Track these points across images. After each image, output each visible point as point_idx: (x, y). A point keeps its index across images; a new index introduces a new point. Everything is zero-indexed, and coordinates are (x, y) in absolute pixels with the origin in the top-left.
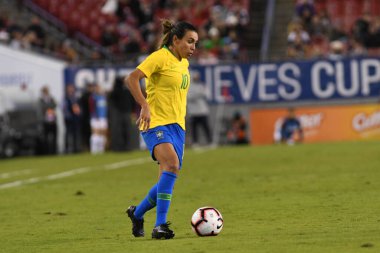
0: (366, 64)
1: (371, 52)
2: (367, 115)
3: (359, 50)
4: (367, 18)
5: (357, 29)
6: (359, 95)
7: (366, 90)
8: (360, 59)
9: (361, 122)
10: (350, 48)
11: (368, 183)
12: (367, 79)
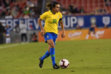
0: (72, 18)
1: (74, 14)
2: (73, 33)
3: (70, 14)
4: (72, 5)
5: (69, 8)
6: (70, 27)
7: (72, 26)
8: (70, 17)
9: (71, 35)
10: (67, 13)
11: (73, 53)
12: (72, 23)
